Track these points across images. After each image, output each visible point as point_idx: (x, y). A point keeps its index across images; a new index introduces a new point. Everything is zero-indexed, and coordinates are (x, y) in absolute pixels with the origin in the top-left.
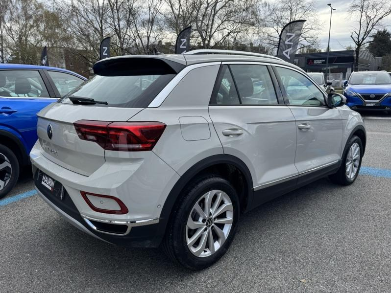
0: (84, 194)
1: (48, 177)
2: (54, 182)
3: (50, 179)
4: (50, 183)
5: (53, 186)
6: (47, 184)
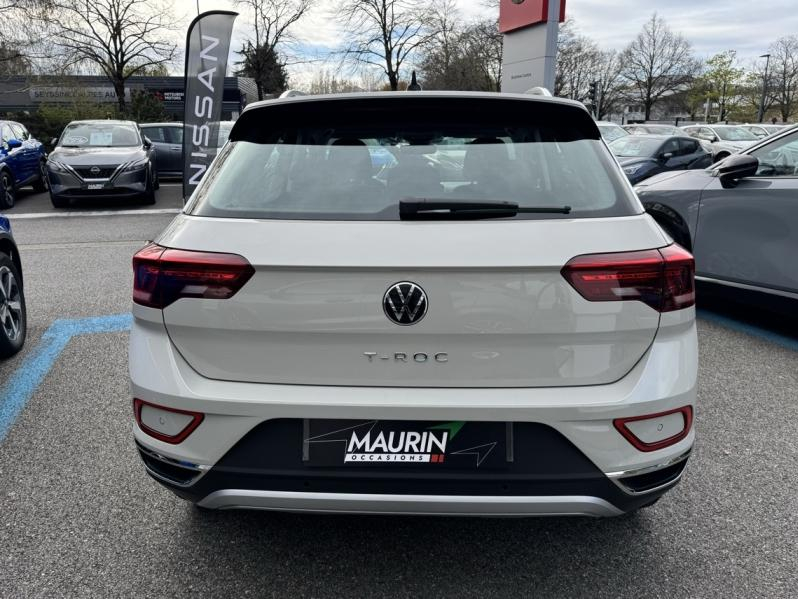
0: (620, 425)
1: (392, 434)
2: (445, 435)
3: (410, 434)
4: (419, 445)
5: (442, 447)
6: (389, 452)
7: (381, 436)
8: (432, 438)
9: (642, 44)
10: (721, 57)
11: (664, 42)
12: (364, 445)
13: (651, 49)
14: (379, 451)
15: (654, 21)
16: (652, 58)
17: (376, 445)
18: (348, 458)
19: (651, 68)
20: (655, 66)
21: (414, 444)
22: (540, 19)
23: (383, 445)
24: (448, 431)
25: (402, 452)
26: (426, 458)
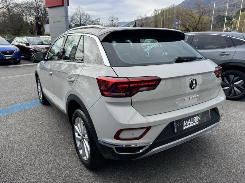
1: (191, 119)
2: (200, 116)
3: (194, 118)
4: (196, 120)
5: (200, 119)
6: (191, 124)
7: (189, 120)
8: (198, 117)
9: (77, 14)
10: (97, 20)
11: (83, 14)
12: (186, 124)
13: (80, 16)
14: (189, 124)
15: (79, 8)
16: (80, 19)
17: (189, 123)
18: (184, 128)
19: (81, 22)
20: (81, 21)
21: (195, 120)
22: (62, 4)
23: (190, 122)
24: (200, 115)
25: (193, 123)
26: (197, 123)
